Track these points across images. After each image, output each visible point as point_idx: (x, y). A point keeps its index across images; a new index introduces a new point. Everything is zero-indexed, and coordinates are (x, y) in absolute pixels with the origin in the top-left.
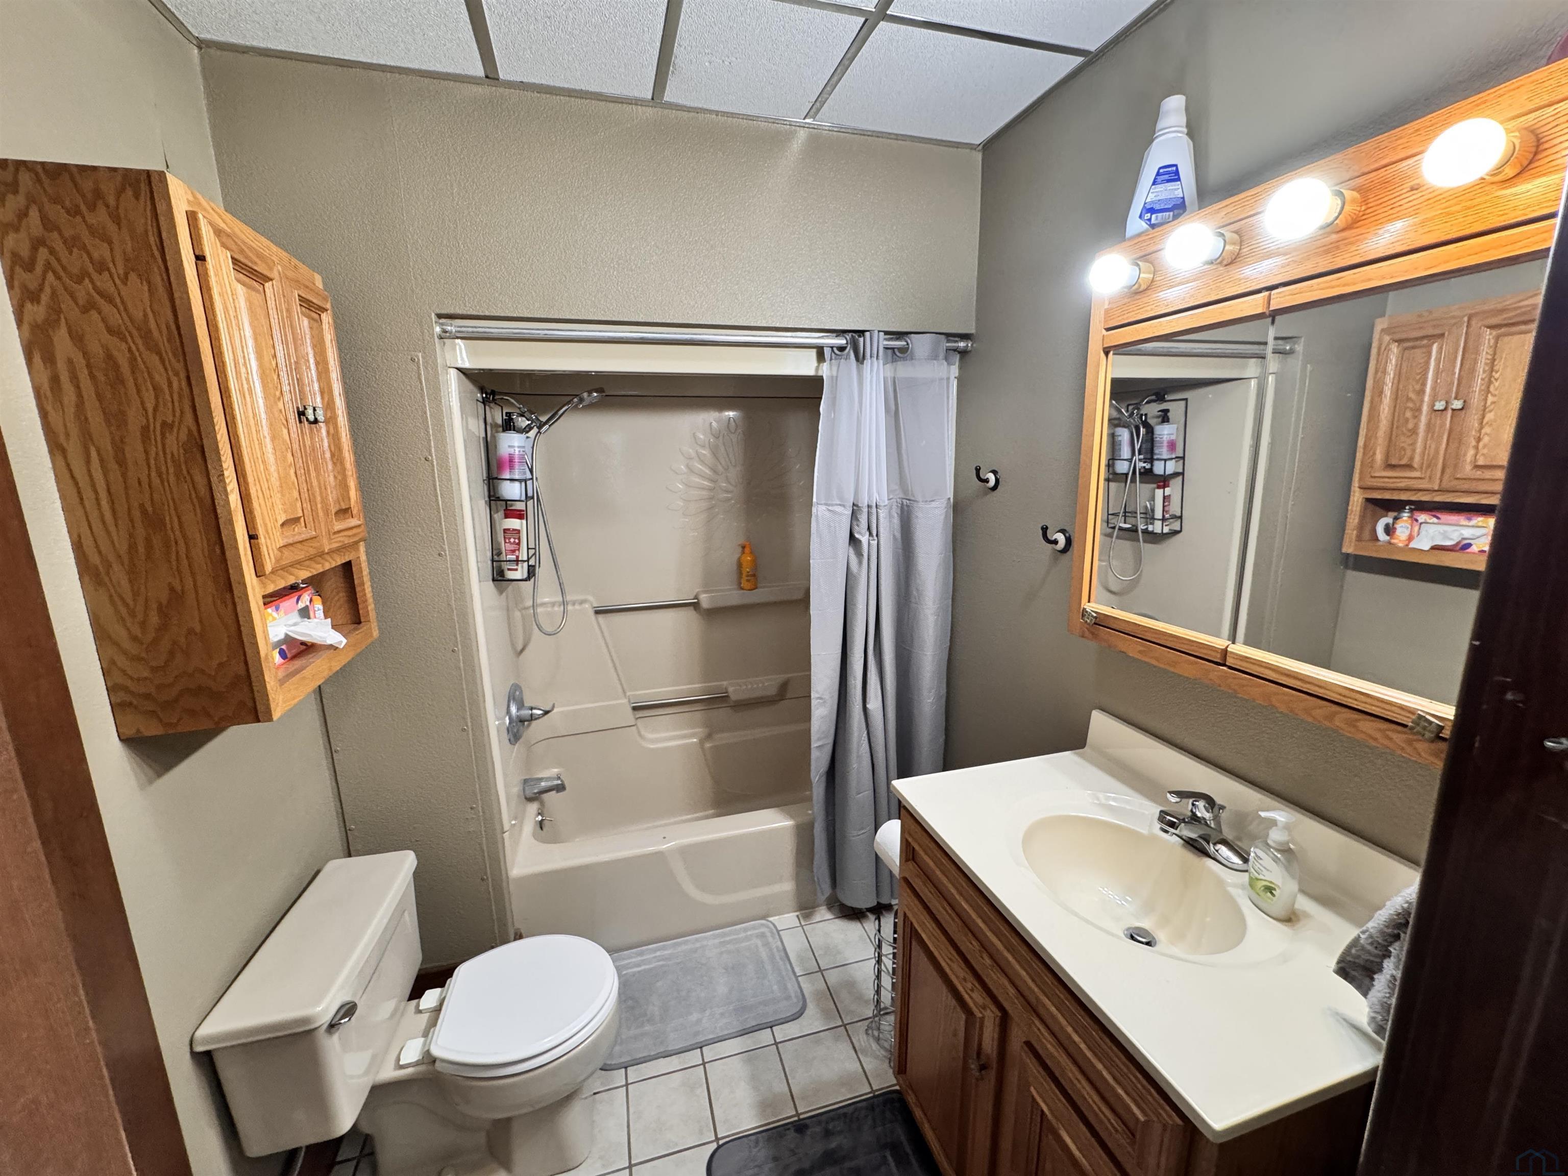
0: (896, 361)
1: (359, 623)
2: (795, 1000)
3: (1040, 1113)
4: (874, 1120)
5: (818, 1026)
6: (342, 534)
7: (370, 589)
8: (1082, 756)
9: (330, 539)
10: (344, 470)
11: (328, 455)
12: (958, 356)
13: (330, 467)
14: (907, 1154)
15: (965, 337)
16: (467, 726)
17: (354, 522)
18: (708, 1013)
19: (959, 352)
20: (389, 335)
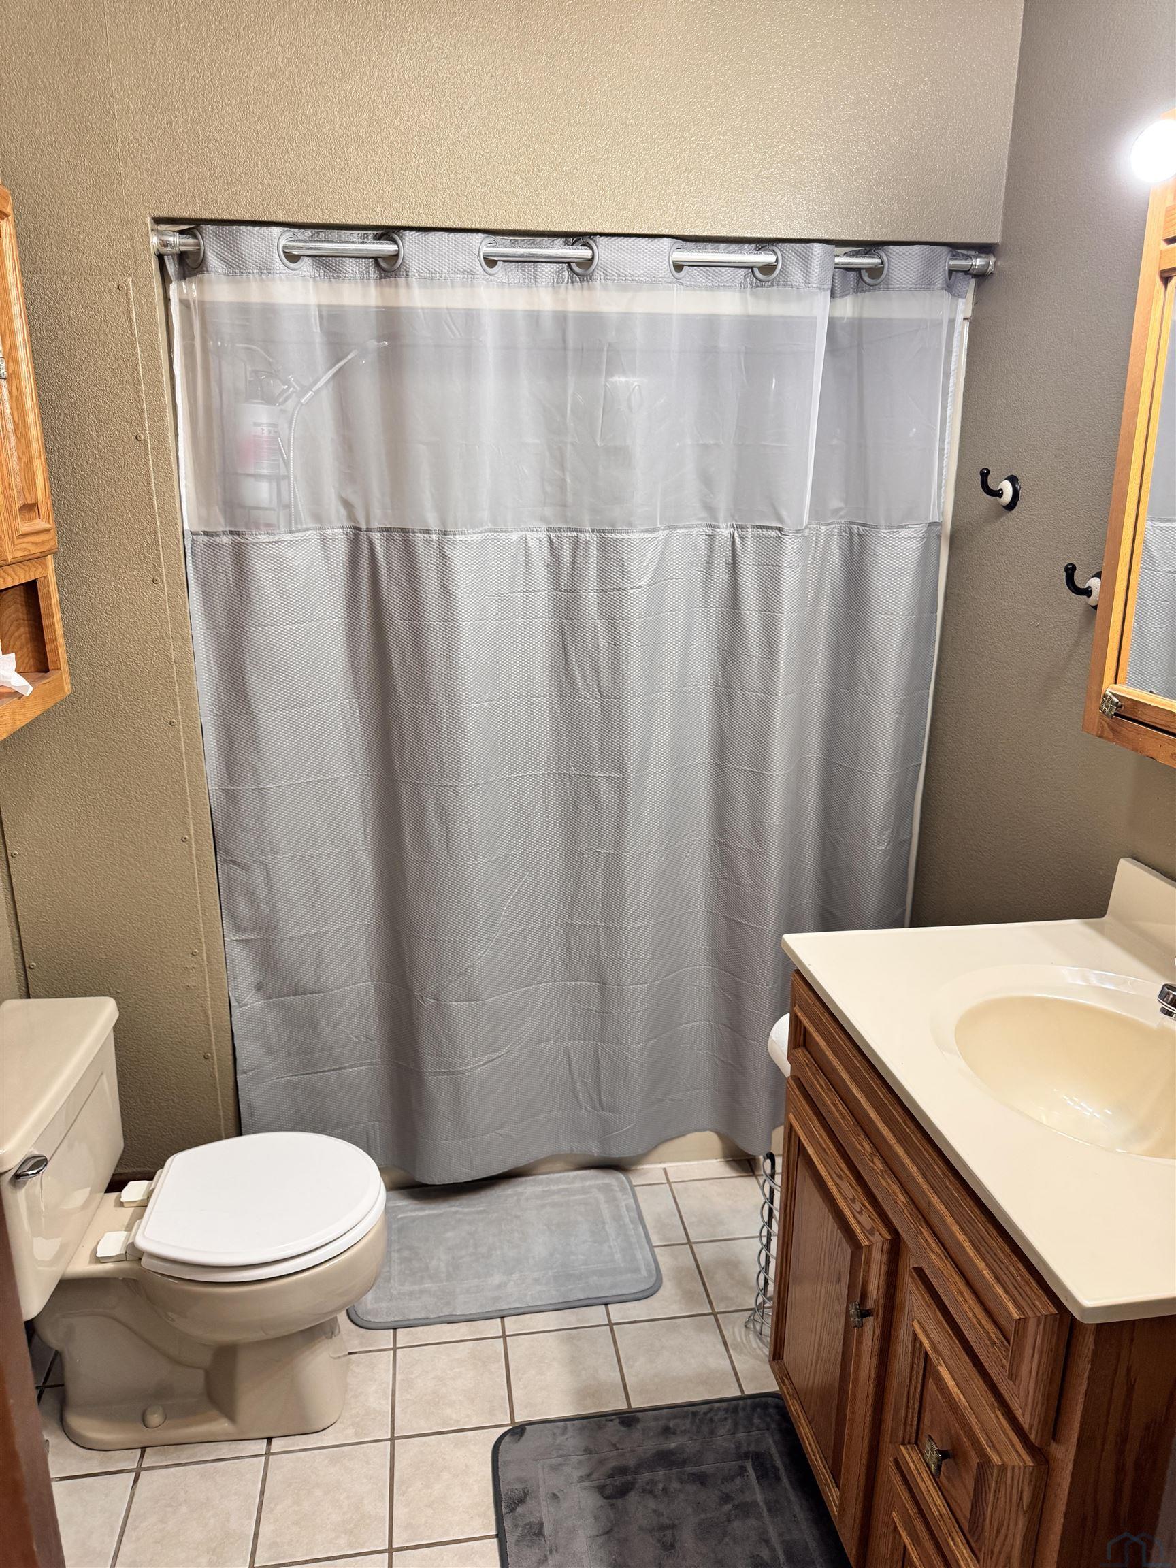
0: (862, 291)
1: (47, 670)
2: (644, 1273)
3: (923, 1355)
4: (736, 1424)
5: (675, 1310)
6: (28, 539)
7: (60, 624)
8: (1101, 931)
9: (13, 544)
10: (29, 447)
11: (10, 426)
12: (973, 282)
13: (13, 444)
14: (776, 1468)
15: (985, 249)
16: (189, 835)
17: (41, 524)
18: (516, 1276)
19: (975, 276)
20: (87, 251)
